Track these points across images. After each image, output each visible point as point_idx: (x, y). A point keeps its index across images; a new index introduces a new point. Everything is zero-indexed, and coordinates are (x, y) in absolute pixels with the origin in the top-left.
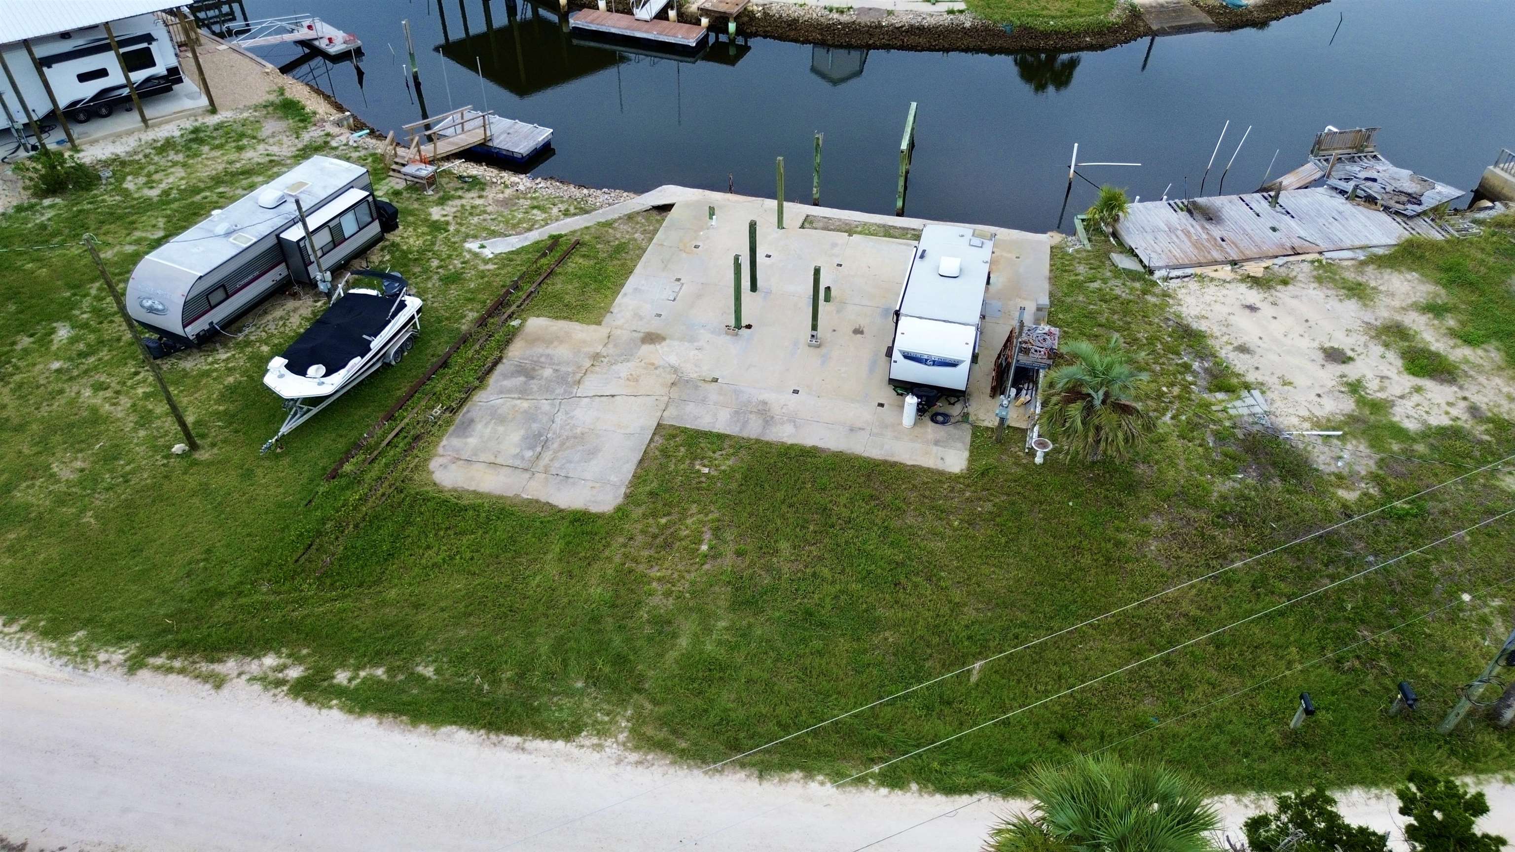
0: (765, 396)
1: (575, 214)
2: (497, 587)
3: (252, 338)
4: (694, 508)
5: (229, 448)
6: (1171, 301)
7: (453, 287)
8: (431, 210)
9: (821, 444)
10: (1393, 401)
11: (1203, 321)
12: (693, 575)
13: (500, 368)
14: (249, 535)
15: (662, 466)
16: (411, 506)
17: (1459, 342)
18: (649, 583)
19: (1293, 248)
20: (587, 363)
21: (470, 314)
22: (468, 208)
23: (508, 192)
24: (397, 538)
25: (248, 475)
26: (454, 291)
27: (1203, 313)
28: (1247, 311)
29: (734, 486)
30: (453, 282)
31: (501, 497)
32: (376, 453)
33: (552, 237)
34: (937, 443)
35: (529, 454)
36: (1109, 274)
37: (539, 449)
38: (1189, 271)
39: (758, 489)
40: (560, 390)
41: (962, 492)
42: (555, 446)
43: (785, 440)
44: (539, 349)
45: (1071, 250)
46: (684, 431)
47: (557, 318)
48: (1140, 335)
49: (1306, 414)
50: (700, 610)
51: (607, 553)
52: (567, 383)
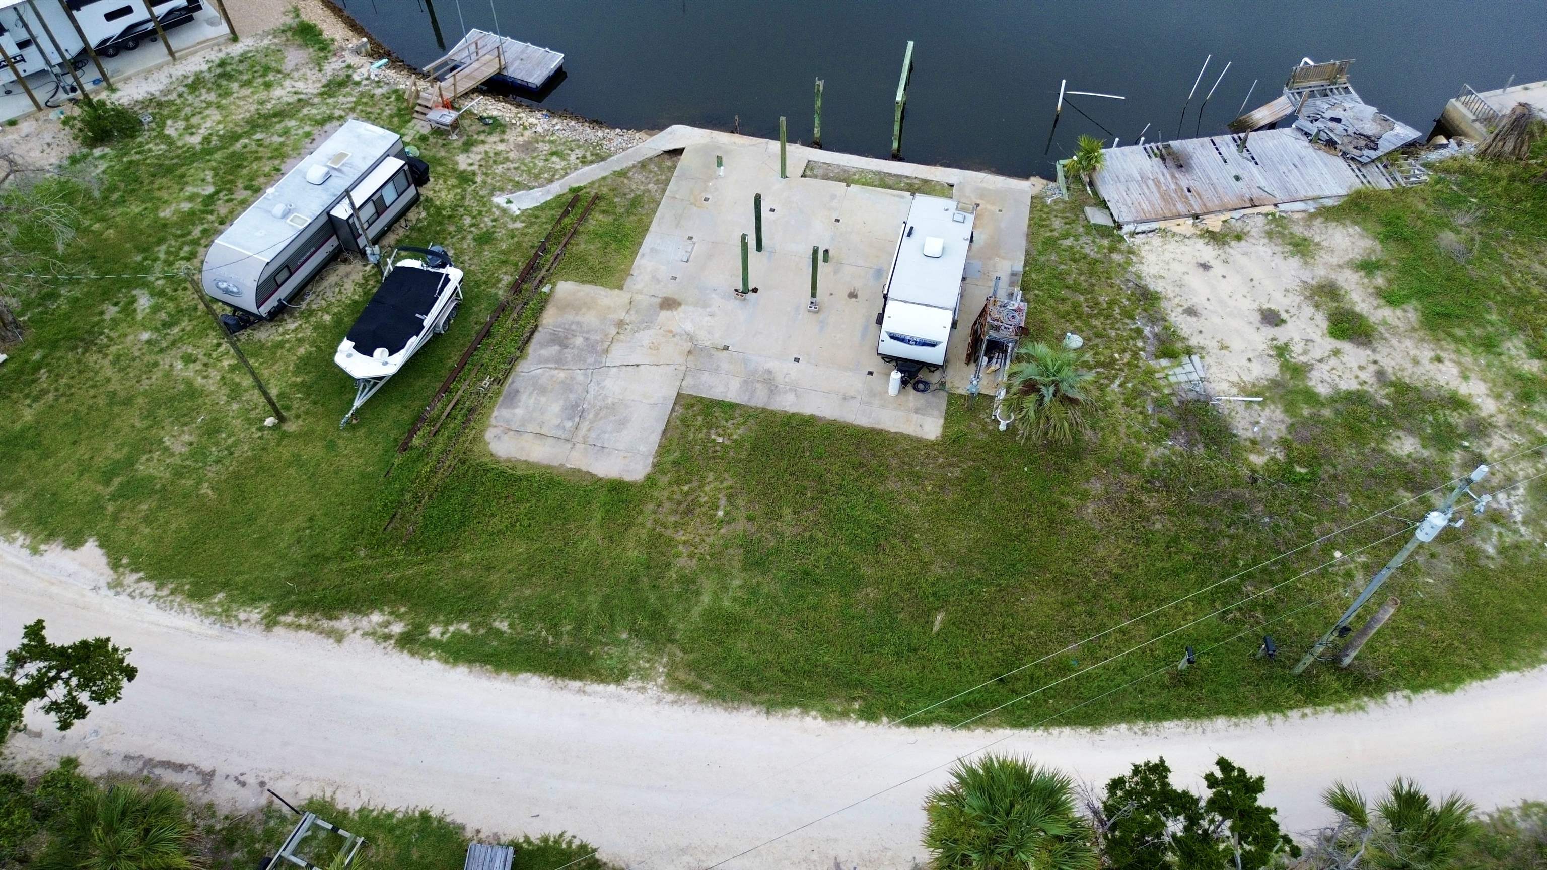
0: (771, 365)
1: (592, 162)
2: (552, 551)
3: (314, 307)
4: (711, 476)
5: (311, 419)
6: (1134, 259)
7: (486, 247)
8: (457, 158)
9: (817, 413)
10: (1312, 365)
11: (1160, 281)
12: (712, 538)
13: (537, 336)
14: (342, 504)
15: (683, 436)
16: (474, 477)
17: (1382, 302)
18: (676, 546)
19: (1252, 200)
20: (613, 331)
21: (505, 278)
22: (492, 155)
23: (528, 134)
24: (465, 507)
25: (331, 446)
26: (488, 253)
27: (1162, 273)
28: (1201, 270)
29: (743, 455)
30: (487, 242)
31: (549, 467)
32: (438, 425)
33: (574, 190)
34: (917, 411)
35: (569, 425)
36: (1081, 229)
37: (577, 420)
38: (1154, 225)
39: (764, 459)
40: (591, 360)
41: (935, 458)
42: (591, 416)
43: (787, 409)
44: (570, 317)
45: (1049, 201)
46: (701, 400)
47: (583, 282)
48: (1101, 299)
49: (1235, 379)
50: (718, 571)
51: (640, 519)
52: (597, 352)
